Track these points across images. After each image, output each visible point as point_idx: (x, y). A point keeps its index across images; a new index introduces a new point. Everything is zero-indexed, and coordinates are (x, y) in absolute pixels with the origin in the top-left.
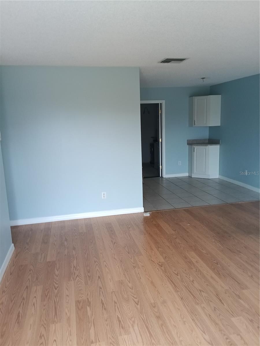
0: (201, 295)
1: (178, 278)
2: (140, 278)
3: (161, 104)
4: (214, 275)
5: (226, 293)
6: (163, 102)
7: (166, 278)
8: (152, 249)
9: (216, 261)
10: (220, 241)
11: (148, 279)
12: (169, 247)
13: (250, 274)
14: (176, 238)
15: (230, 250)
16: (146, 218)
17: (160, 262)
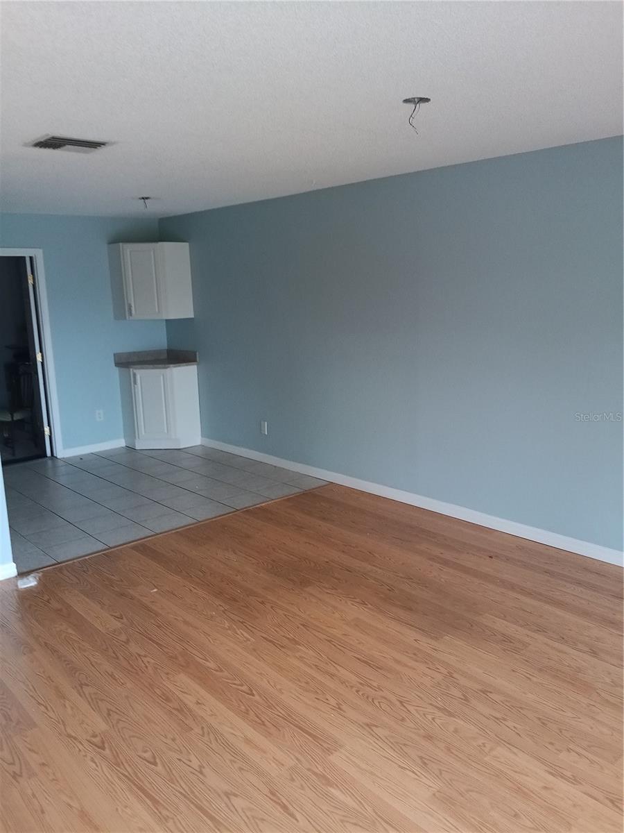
0: (234, 810)
1: (157, 773)
2: (43, 812)
3: (31, 258)
4: (251, 732)
5: (293, 780)
6: (38, 254)
7: (124, 787)
8: (62, 696)
9: (246, 687)
10: (242, 623)
11: (70, 805)
12: (112, 676)
13: (333, 702)
14: (127, 642)
15: (270, 641)
16: (25, 596)
17: (95, 736)
